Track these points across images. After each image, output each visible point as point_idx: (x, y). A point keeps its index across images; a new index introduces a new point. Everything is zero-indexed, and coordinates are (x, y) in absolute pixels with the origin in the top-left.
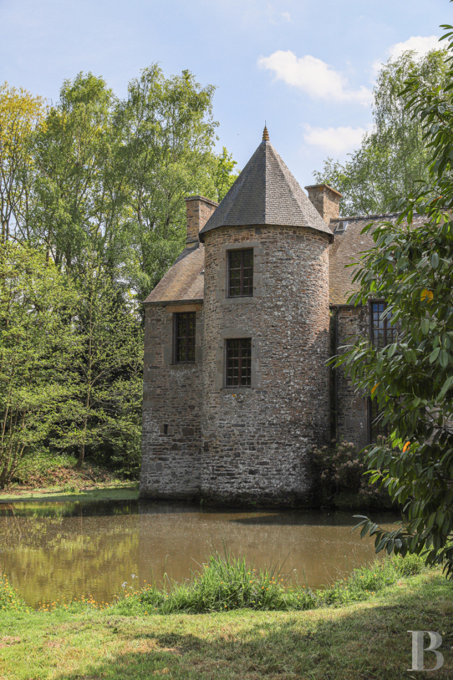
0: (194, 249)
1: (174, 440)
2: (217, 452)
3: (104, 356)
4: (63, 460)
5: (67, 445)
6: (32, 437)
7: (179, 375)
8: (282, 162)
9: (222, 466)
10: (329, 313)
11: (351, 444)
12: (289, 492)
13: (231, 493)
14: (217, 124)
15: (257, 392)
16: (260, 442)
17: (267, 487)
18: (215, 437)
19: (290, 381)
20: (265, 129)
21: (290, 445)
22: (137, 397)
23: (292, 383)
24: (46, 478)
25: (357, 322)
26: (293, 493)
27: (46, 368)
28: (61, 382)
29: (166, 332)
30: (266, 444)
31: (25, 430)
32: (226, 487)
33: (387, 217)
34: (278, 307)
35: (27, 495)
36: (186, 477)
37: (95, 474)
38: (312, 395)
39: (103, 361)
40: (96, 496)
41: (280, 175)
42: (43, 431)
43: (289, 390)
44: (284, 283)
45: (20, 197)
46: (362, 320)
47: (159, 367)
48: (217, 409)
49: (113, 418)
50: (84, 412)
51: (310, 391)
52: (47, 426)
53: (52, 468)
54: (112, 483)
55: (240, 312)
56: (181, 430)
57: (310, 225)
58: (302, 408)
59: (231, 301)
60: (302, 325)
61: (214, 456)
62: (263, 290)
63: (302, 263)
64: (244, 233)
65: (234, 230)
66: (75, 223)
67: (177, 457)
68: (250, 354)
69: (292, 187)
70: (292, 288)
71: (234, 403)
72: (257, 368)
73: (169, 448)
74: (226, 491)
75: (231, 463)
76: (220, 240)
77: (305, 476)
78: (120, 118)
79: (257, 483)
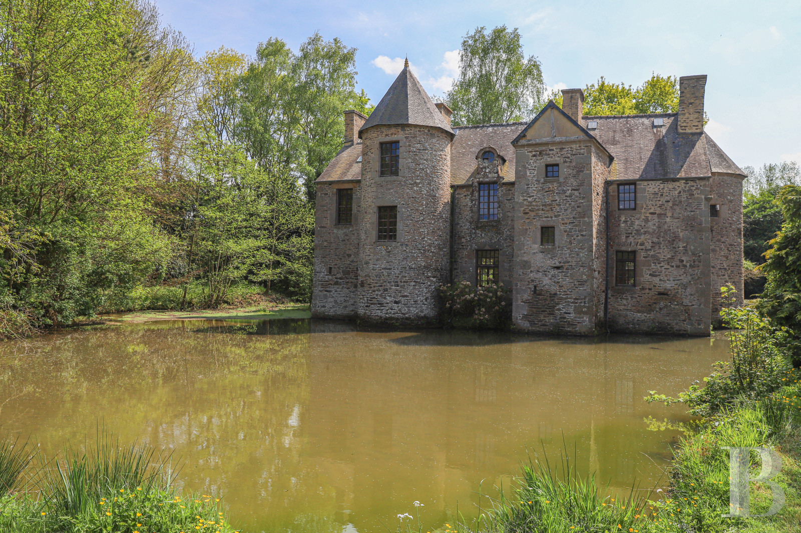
0: (350, 146)
1: (336, 278)
2: (371, 287)
3: (284, 221)
4: (256, 289)
5: (260, 279)
6: (236, 274)
7: (340, 232)
8: (418, 82)
9: (374, 298)
10: (450, 191)
11: (468, 283)
12: (422, 317)
13: (381, 317)
14: (357, 73)
15: (401, 245)
16: (403, 281)
17: (407, 313)
18: (369, 277)
19: (425, 237)
20: (406, 59)
21: (424, 283)
22: (305, 249)
23: (426, 239)
24: (246, 301)
25: (469, 197)
26: (425, 317)
27: (246, 227)
28: (256, 237)
29: (330, 202)
30: (407, 282)
31: (231, 269)
32: (377, 313)
33: (486, 126)
34: (417, 184)
35: (233, 313)
36: (345, 304)
37: (277, 298)
38: (439, 248)
39: (283, 224)
40: (281, 315)
41: (418, 90)
42: (243, 271)
43: (424, 244)
44: (421, 167)
45: (229, 120)
46: (472, 196)
47: (326, 227)
48: (371, 257)
49: (290, 262)
50: (271, 257)
51: (439, 245)
52: (246, 266)
53: (249, 294)
54: (289, 305)
55: (389, 187)
56: (341, 271)
57: (439, 126)
58: (433, 257)
59: (383, 179)
60: (433, 197)
61: (369, 291)
62: (406, 171)
63: (434, 153)
64: (393, 130)
65: (385, 128)
66: (266, 133)
67: (338, 290)
68: (396, 218)
69: (426, 100)
70: (427, 171)
71: (384, 253)
72: (401, 228)
73: (333, 283)
74: (377, 316)
75: (381, 296)
76: (375, 135)
77: (434, 305)
78: (295, 68)
79: (400, 310)
